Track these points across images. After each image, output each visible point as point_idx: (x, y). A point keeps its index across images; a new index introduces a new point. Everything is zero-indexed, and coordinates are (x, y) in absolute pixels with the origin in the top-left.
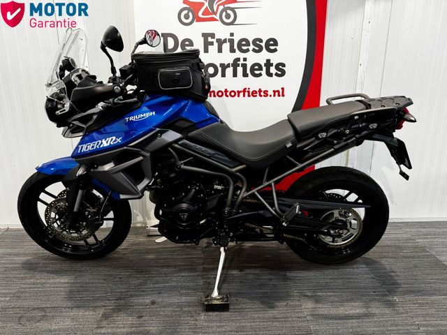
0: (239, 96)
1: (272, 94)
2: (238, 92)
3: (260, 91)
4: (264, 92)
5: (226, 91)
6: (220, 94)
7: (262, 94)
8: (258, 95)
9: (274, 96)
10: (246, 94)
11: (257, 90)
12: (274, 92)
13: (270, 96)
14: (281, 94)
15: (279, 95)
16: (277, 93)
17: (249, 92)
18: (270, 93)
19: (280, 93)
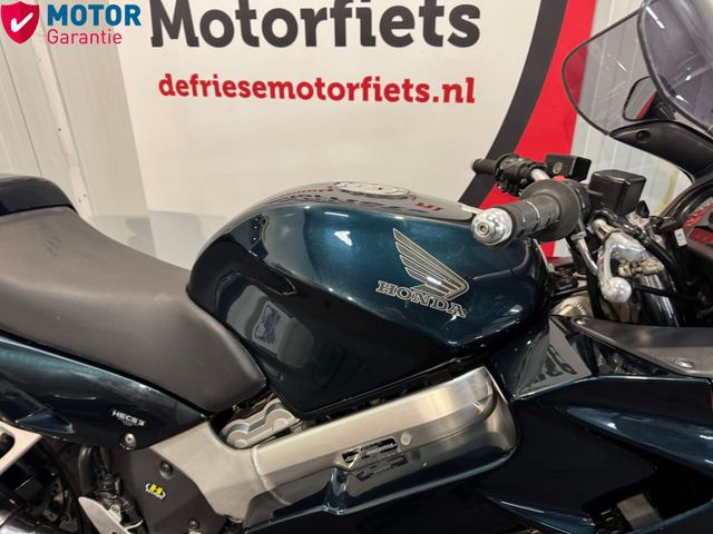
0: (351, 98)
1: (441, 94)
2: (350, 85)
3: (407, 85)
4: (419, 89)
5: (320, 84)
6: (305, 91)
7: (413, 93)
8: (401, 95)
9: (447, 99)
10: (371, 92)
11: (400, 84)
12: (447, 88)
13: (436, 99)
14: (464, 94)
15: (459, 99)
16: (453, 93)
17: (377, 87)
18: (436, 91)
19: (462, 93)
